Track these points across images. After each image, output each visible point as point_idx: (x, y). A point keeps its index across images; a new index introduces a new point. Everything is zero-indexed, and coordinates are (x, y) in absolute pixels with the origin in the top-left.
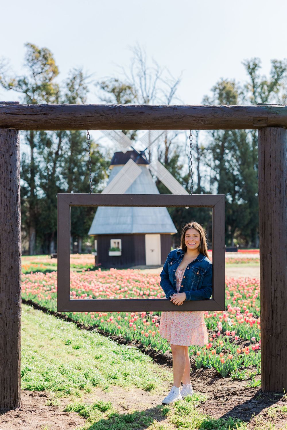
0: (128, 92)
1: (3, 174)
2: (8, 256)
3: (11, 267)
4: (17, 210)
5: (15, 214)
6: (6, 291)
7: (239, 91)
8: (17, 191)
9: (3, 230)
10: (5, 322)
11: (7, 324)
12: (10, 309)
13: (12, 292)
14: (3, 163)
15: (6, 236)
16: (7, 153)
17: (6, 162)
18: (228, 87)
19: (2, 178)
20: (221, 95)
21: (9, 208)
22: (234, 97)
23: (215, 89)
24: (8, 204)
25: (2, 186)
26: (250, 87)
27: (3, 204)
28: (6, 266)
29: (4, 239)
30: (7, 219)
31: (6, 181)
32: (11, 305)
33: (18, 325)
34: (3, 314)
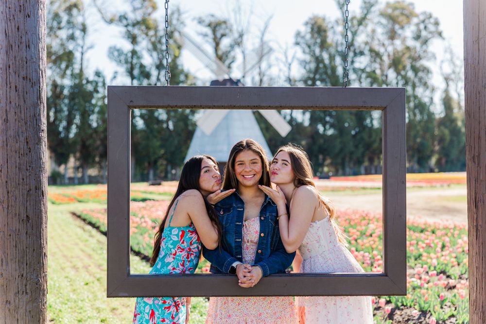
0: (223, 26)
1: (12, 50)
2: (21, 197)
3: (27, 216)
4: (39, 115)
5: (35, 121)
6: (17, 261)
7: (330, 26)
8: (39, 80)
9: (13, 149)
10: (14, 317)
11: (18, 320)
12: (25, 293)
13: (28, 262)
14: (14, 30)
15: (18, 161)
16: (20, 12)
17: (18, 29)
18: (320, 22)
19: (11, 58)
20: (312, 29)
21: (23, 112)
22: (325, 31)
23: (307, 24)
24: (22, 103)
25: (11, 71)
26: (341, 22)
27: (13, 104)
28: (17, 215)
29: (14, 167)
30: (20, 131)
31: (19, 62)
32: (26, 285)
33: (39, 321)
34: (12, 302)
